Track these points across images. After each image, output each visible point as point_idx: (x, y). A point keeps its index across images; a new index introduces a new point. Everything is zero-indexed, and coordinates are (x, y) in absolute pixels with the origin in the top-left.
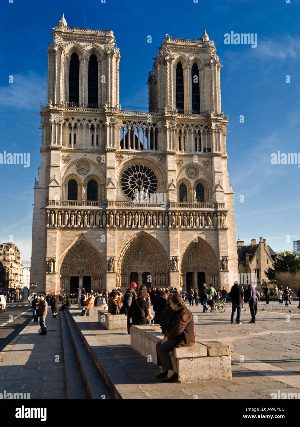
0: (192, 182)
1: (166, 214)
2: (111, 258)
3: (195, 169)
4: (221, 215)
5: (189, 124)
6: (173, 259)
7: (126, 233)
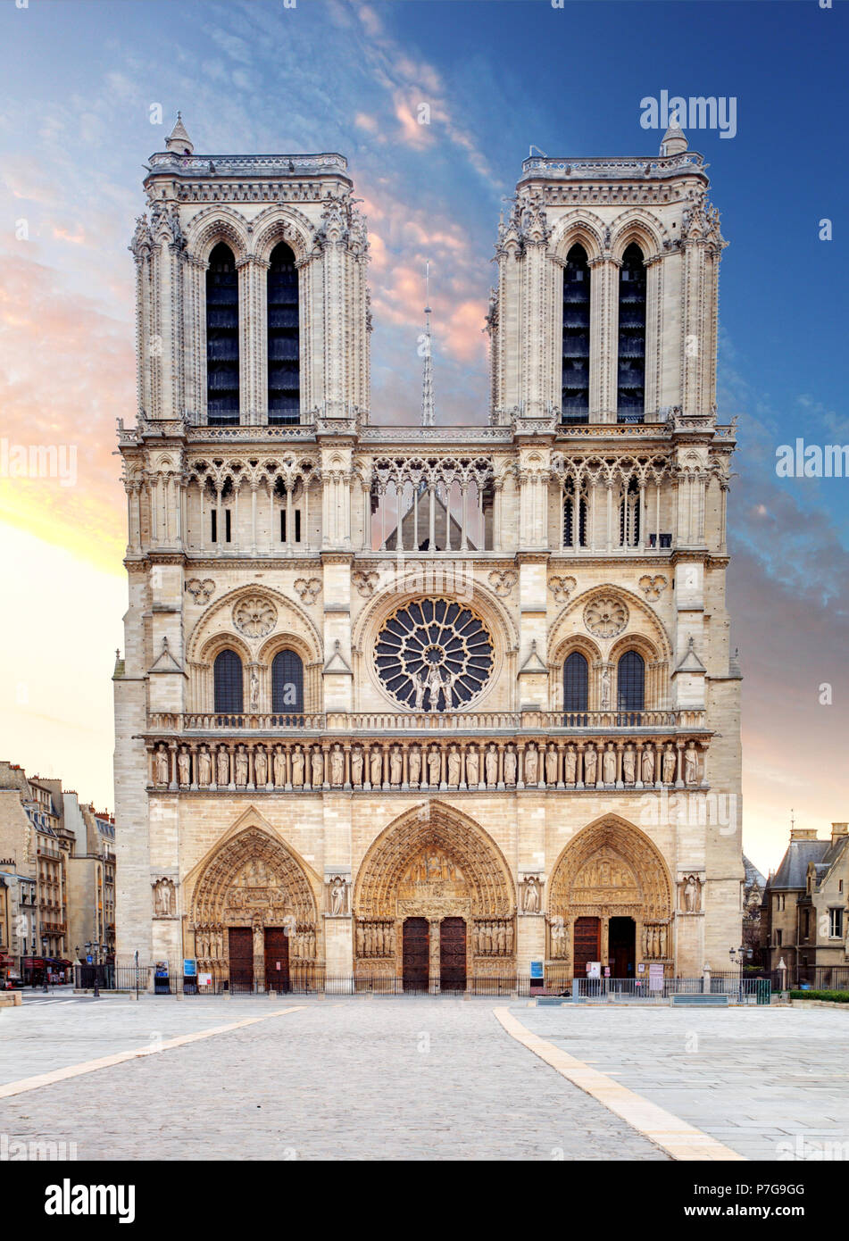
0: (605, 647)
1: (510, 748)
2: (338, 878)
3: (617, 604)
4: (687, 747)
5: (598, 458)
6: (525, 879)
7: (384, 806)
